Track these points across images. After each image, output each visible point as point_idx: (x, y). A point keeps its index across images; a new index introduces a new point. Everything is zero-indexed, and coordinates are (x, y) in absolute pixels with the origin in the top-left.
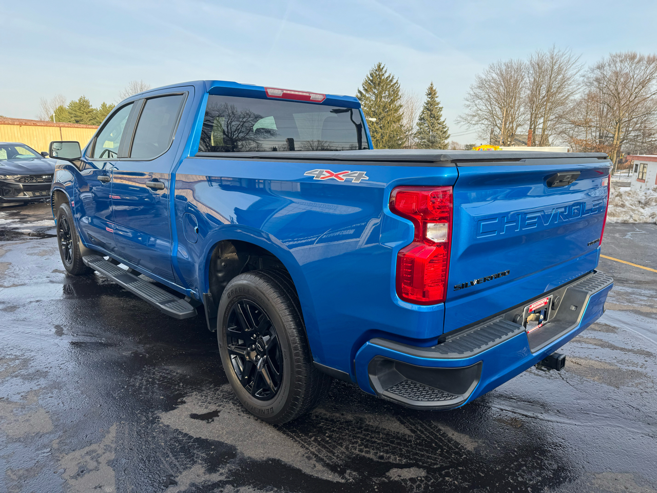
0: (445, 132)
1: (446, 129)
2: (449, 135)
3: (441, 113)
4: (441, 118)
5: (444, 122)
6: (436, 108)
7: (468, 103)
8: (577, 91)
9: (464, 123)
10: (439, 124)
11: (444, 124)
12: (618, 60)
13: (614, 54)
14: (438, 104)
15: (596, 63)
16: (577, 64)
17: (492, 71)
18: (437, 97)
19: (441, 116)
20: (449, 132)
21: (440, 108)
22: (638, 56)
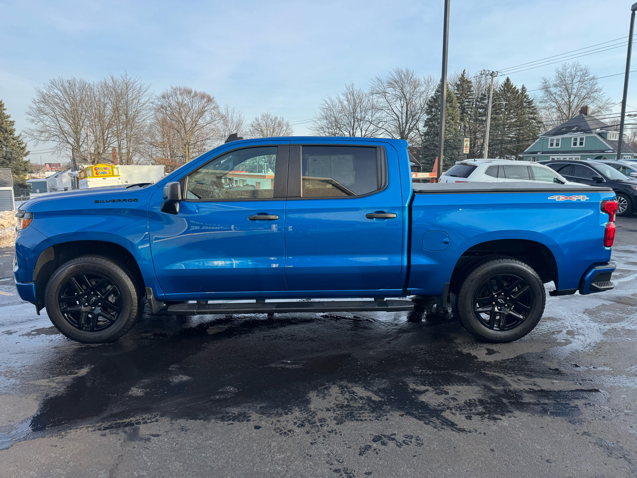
0: (23, 148)
1: (24, 145)
2: (29, 152)
3: (14, 127)
4: (15, 133)
5: (19, 137)
6: (6, 121)
7: (32, 117)
8: (147, 119)
9: (30, 139)
10: (13, 139)
11: (20, 139)
12: (178, 93)
13: (175, 87)
14: (8, 117)
15: (162, 93)
16: (148, 92)
17: (54, 87)
18: (5, 109)
19: (14, 130)
20: (27, 150)
21: (11, 121)
22: (193, 92)
